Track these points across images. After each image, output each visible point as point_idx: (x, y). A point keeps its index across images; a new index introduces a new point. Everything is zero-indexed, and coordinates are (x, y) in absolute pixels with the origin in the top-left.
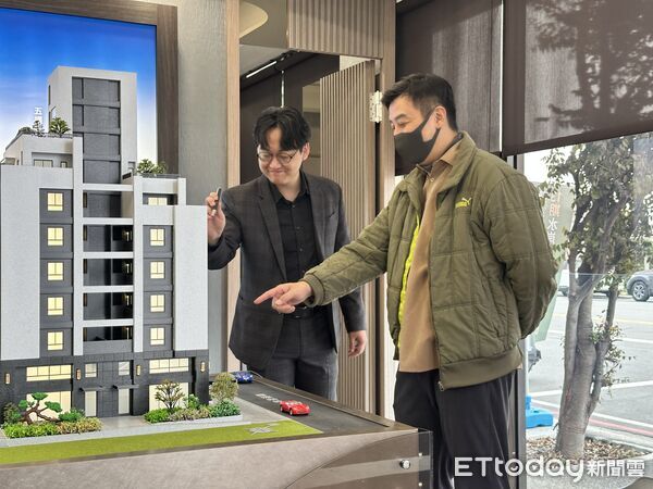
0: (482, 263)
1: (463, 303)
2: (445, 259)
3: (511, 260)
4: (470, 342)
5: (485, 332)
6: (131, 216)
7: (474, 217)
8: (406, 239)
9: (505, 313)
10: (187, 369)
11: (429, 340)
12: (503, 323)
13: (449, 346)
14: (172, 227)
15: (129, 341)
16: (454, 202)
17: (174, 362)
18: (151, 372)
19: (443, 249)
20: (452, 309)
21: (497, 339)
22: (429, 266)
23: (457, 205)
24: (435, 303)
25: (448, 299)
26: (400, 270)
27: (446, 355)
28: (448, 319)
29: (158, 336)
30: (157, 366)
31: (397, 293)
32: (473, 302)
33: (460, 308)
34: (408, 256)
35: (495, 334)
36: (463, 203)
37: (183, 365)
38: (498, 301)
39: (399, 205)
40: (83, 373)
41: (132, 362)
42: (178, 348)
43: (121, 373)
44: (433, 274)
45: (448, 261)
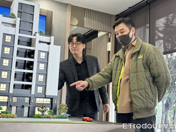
0: (147, 76)
1: (141, 89)
2: (135, 75)
3: (158, 75)
4: (144, 103)
5: (148, 99)
6: (34, 46)
7: (145, 61)
8: (119, 70)
9: (154, 93)
10: (49, 103)
11: (129, 102)
12: (154, 97)
13: (137, 104)
14: (48, 52)
15: (30, 90)
16: (137, 57)
17: (45, 100)
18: (37, 102)
19: (134, 71)
20: (138, 91)
21: (152, 102)
22: (129, 77)
23: (138, 58)
24: (132, 89)
25: (136, 88)
26: (117, 80)
27: (136, 107)
28: (136, 94)
29: (40, 89)
30: (39, 101)
31: (116, 87)
32: (145, 89)
33: (140, 91)
34: (120, 75)
35: (151, 100)
36: (141, 57)
37: (48, 101)
38: (152, 89)
39: (116, 61)
40: (12, 100)
41: (30, 98)
42: (47, 94)
43: (26, 102)
44: (131, 79)
45: (136, 75)
